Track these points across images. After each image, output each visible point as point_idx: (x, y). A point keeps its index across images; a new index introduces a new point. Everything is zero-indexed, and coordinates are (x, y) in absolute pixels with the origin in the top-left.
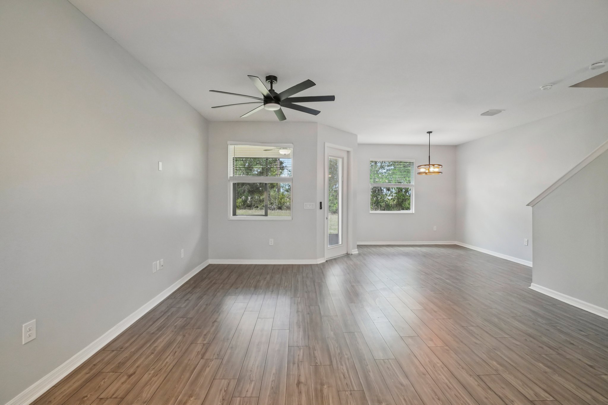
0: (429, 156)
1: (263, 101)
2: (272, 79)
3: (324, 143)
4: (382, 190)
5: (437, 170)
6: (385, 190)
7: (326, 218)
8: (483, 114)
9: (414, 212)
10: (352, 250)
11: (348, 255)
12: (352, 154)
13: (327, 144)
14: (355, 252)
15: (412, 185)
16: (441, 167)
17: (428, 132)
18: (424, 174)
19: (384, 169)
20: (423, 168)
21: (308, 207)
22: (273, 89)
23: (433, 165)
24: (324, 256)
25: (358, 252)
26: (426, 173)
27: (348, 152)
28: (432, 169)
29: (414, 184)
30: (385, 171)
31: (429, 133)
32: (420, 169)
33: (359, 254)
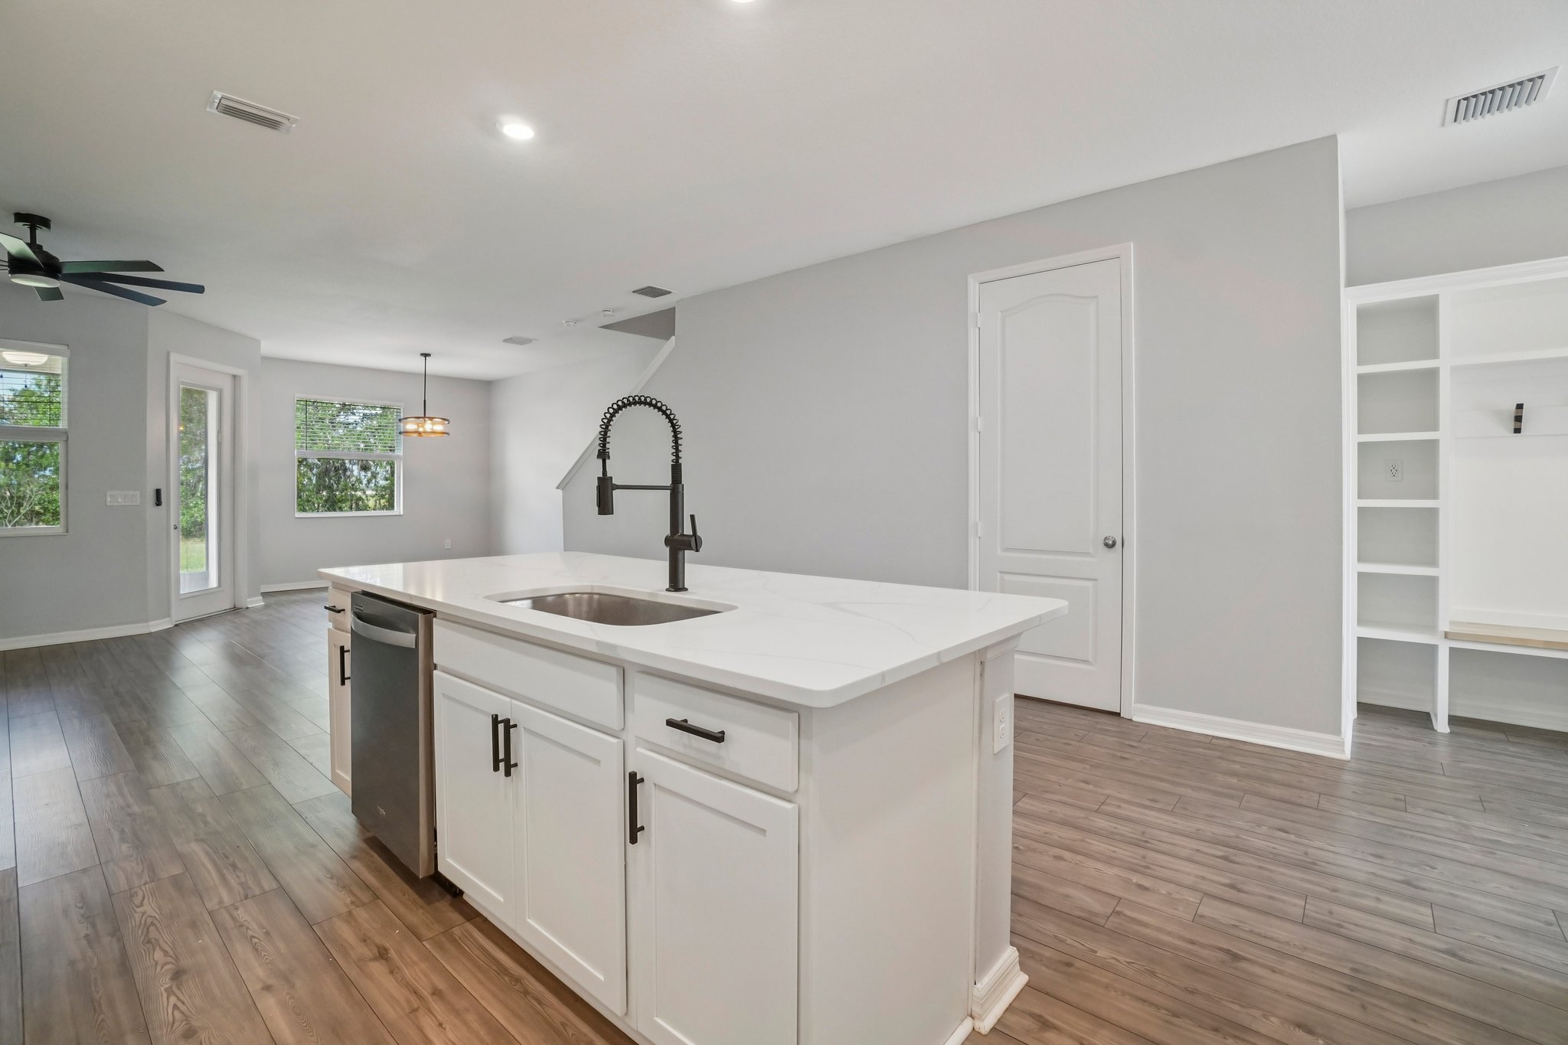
0: (425, 401)
1: (7, 268)
2: (34, 221)
3: (168, 354)
4: (345, 470)
5: (439, 428)
6: (356, 469)
7: (172, 527)
8: (506, 341)
9: (402, 513)
10: (248, 600)
11: (235, 610)
12: (245, 385)
13: (174, 357)
14: (257, 602)
15: (398, 457)
16: (447, 422)
17: (422, 354)
18: (415, 435)
19: (354, 414)
20: (412, 422)
21: (120, 500)
22: (37, 243)
23: (431, 419)
24: (169, 615)
25: (263, 603)
26: (420, 433)
27: (234, 376)
28: (428, 426)
29: (401, 454)
30: (356, 418)
31: (426, 355)
32: (405, 424)
33: (267, 606)
